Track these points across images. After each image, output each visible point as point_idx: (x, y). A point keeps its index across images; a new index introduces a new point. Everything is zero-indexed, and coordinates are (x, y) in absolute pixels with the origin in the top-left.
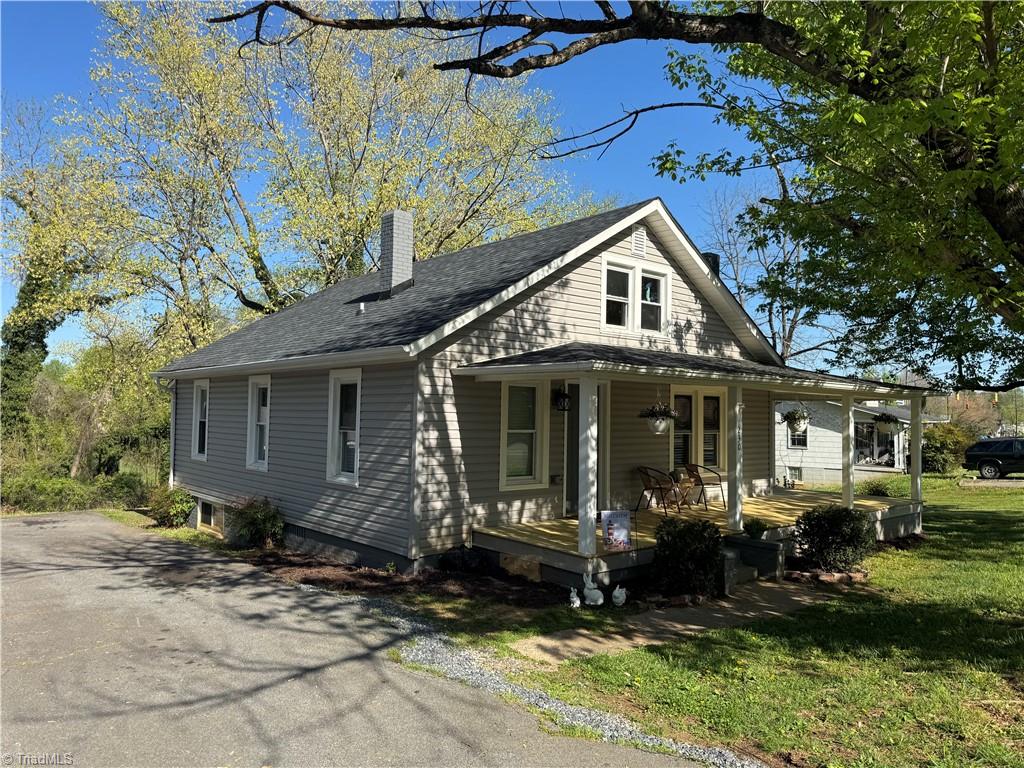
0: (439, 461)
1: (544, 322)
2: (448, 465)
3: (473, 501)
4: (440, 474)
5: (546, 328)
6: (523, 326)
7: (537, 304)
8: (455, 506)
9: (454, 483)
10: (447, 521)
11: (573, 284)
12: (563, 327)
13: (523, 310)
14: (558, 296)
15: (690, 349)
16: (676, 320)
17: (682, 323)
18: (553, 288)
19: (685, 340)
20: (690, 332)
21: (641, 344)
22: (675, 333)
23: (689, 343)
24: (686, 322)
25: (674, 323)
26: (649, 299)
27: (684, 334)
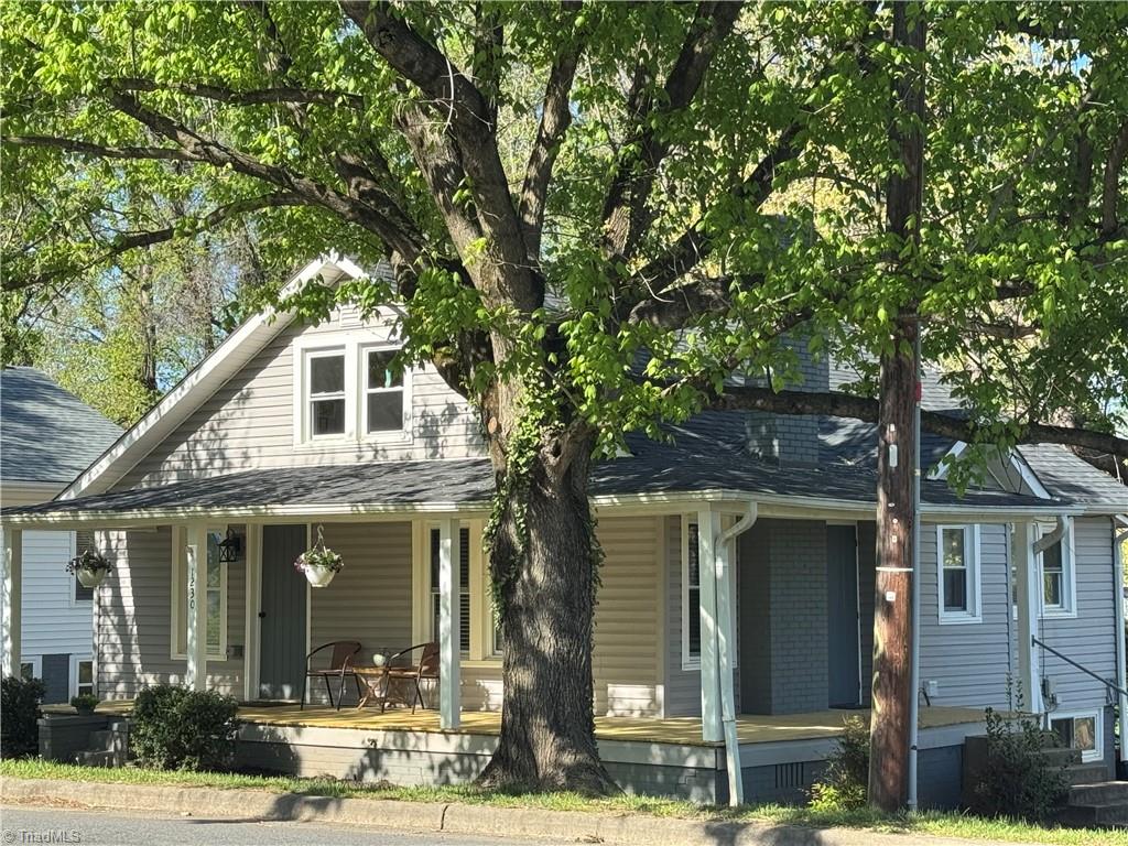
0: (112, 621)
1: (221, 451)
2: (121, 627)
3: (144, 671)
4: (114, 638)
5: (223, 458)
6: (198, 461)
7: (212, 430)
8: (127, 670)
9: (126, 645)
10: (121, 687)
11: (257, 393)
12: (245, 453)
13: (196, 441)
14: (238, 414)
15: (452, 452)
16: (423, 408)
17: (438, 411)
18: (231, 405)
19: (443, 438)
20: (455, 422)
21: (360, 458)
22: (422, 430)
23: (451, 441)
24: (446, 406)
25: (420, 414)
26: (388, 382)
27: (440, 429)
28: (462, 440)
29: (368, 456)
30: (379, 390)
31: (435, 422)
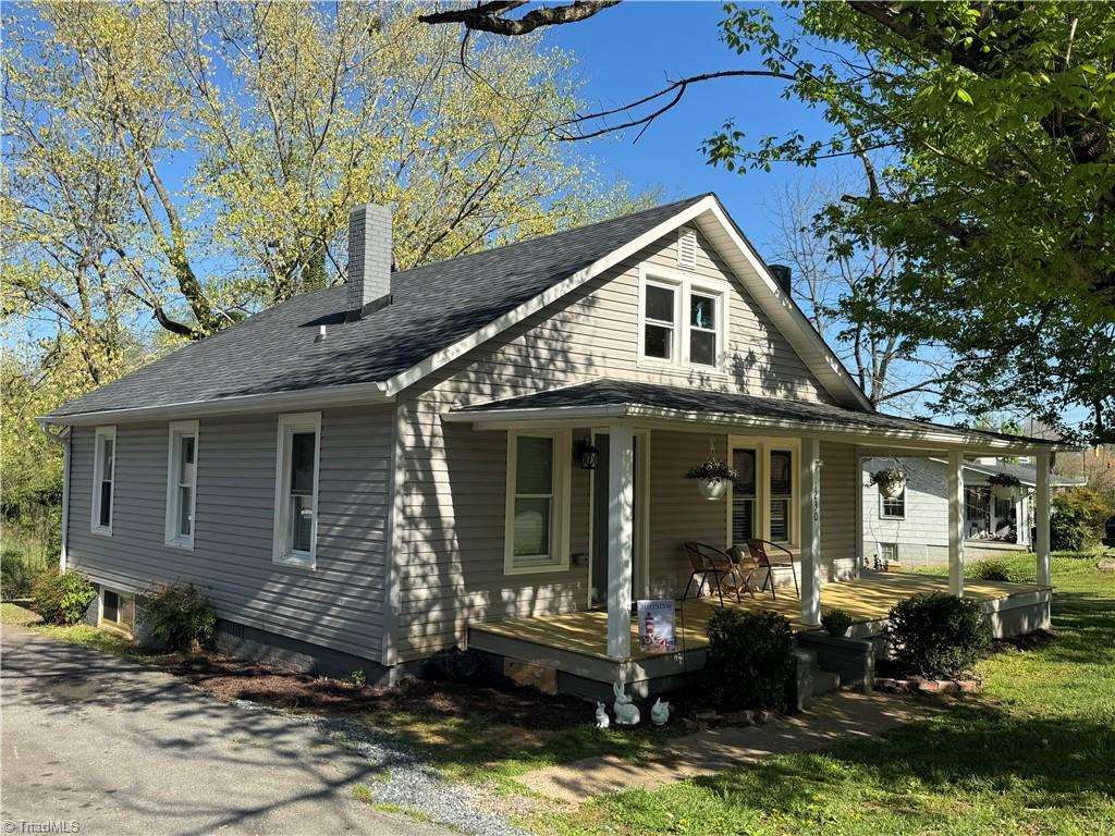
0: (424, 535)
1: (565, 352)
2: (436, 540)
3: (470, 587)
4: (426, 551)
5: (566, 361)
6: (537, 358)
7: (555, 329)
10: (435, 614)
12: (589, 360)
13: (537, 337)
14: (582, 319)
15: (753, 389)
16: (735, 351)
17: (743, 356)
18: (576, 309)
19: (747, 378)
20: (754, 367)
21: (690, 382)
22: (732, 369)
23: (751, 381)
24: (748, 354)
25: (733, 356)
26: (700, 323)
27: (745, 370)
29: (696, 383)
30: (698, 328)
31: (742, 364)
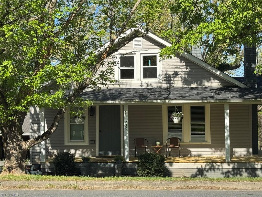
15: (177, 85)
16: (165, 73)
17: (171, 73)
19: (173, 81)
20: (177, 77)
21: (142, 86)
22: (165, 79)
23: (176, 82)
24: (174, 72)
25: (164, 74)
26: (150, 65)
27: (172, 79)
28: (180, 82)
29: (145, 86)
30: (147, 67)
31: (170, 77)
